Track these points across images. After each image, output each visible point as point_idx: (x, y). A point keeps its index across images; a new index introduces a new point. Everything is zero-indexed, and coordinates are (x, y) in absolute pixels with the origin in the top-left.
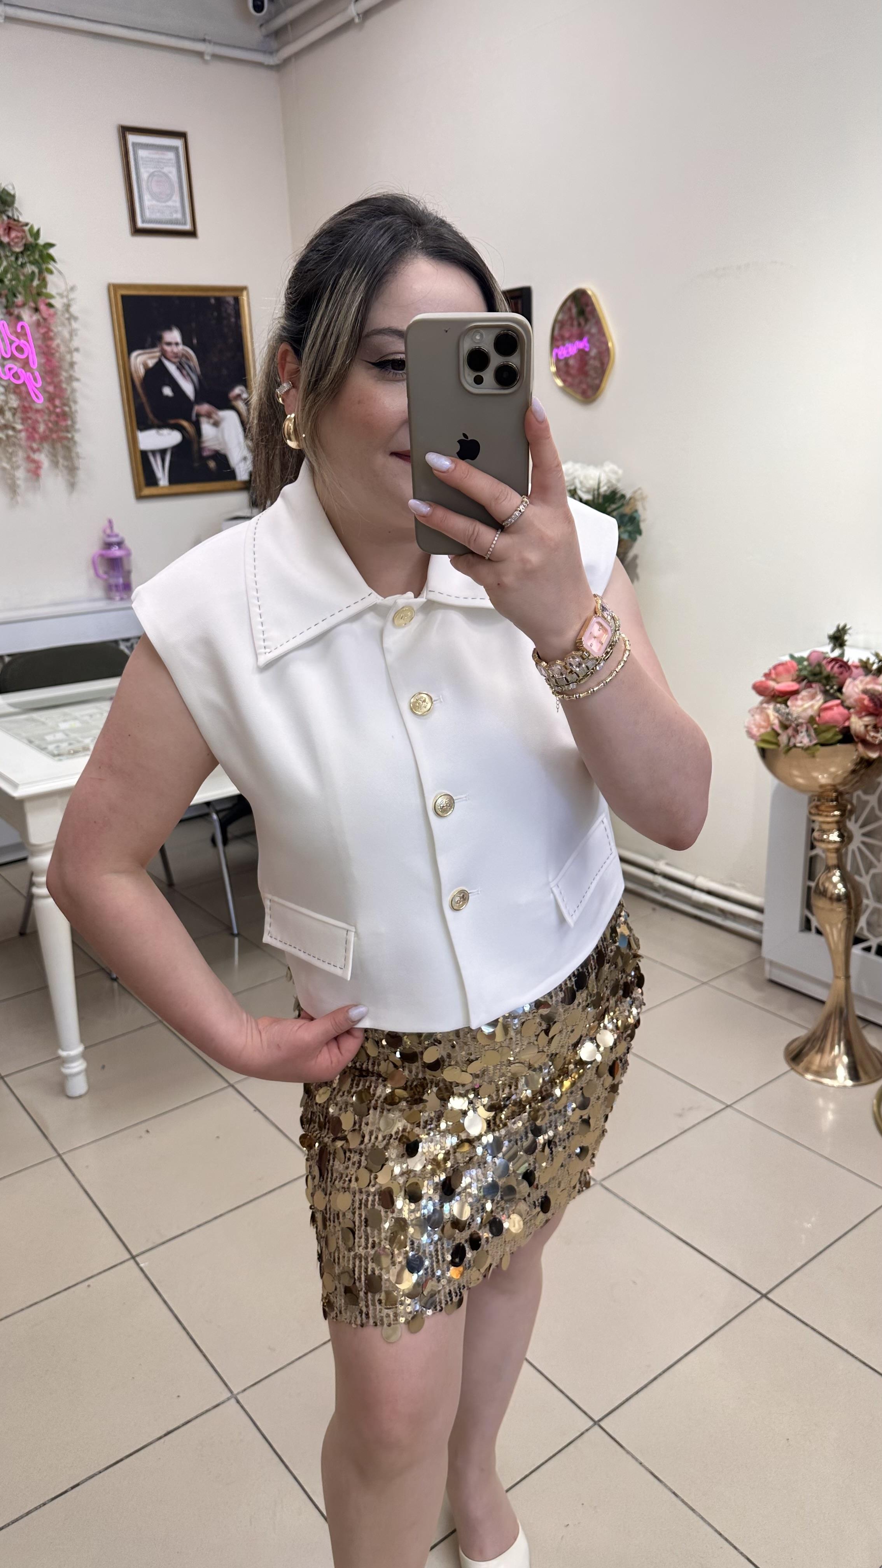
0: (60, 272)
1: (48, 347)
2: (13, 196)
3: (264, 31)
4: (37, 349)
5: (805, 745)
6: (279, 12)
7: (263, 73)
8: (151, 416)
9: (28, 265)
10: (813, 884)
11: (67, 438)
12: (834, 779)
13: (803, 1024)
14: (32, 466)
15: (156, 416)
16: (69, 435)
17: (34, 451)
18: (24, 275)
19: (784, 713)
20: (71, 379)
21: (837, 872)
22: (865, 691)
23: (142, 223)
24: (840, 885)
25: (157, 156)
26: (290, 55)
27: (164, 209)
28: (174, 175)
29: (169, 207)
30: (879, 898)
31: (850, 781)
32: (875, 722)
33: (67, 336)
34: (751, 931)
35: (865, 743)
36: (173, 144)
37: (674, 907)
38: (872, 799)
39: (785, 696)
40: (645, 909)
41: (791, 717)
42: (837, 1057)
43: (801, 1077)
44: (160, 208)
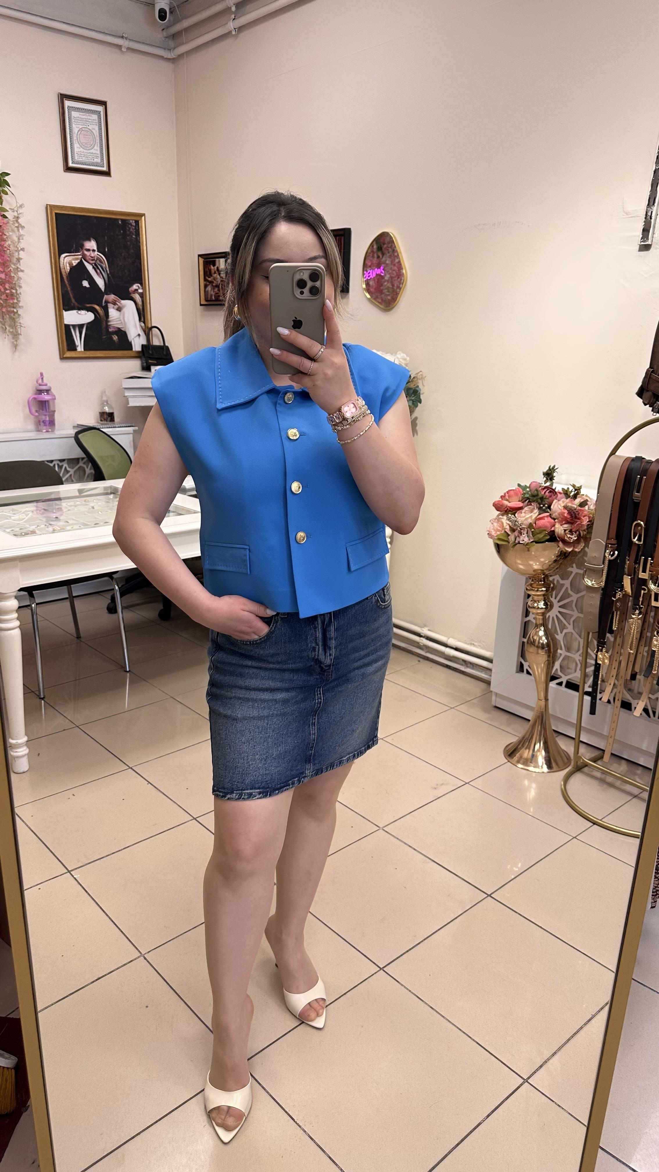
0: (13, 194)
1: (2, 246)
3: (165, 34)
5: (526, 542)
6: (176, 22)
7: (163, 64)
8: (73, 300)
10: (526, 639)
11: (13, 312)
12: (542, 566)
13: (516, 734)
15: (76, 301)
19: (513, 521)
20: (17, 270)
21: (542, 628)
22: (565, 507)
23: (72, 163)
24: (544, 638)
25: (85, 117)
26: (183, 52)
27: (88, 154)
28: (96, 131)
29: (92, 153)
30: (568, 649)
31: (553, 568)
32: (571, 528)
33: (16, 239)
34: (483, 675)
35: (564, 542)
36: (96, 109)
37: (433, 659)
38: (567, 583)
39: (514, 510)
40: (413, 661)
41: (517, 523)
42: (539, 750)
43: (514, 766)
44: (86, 154)
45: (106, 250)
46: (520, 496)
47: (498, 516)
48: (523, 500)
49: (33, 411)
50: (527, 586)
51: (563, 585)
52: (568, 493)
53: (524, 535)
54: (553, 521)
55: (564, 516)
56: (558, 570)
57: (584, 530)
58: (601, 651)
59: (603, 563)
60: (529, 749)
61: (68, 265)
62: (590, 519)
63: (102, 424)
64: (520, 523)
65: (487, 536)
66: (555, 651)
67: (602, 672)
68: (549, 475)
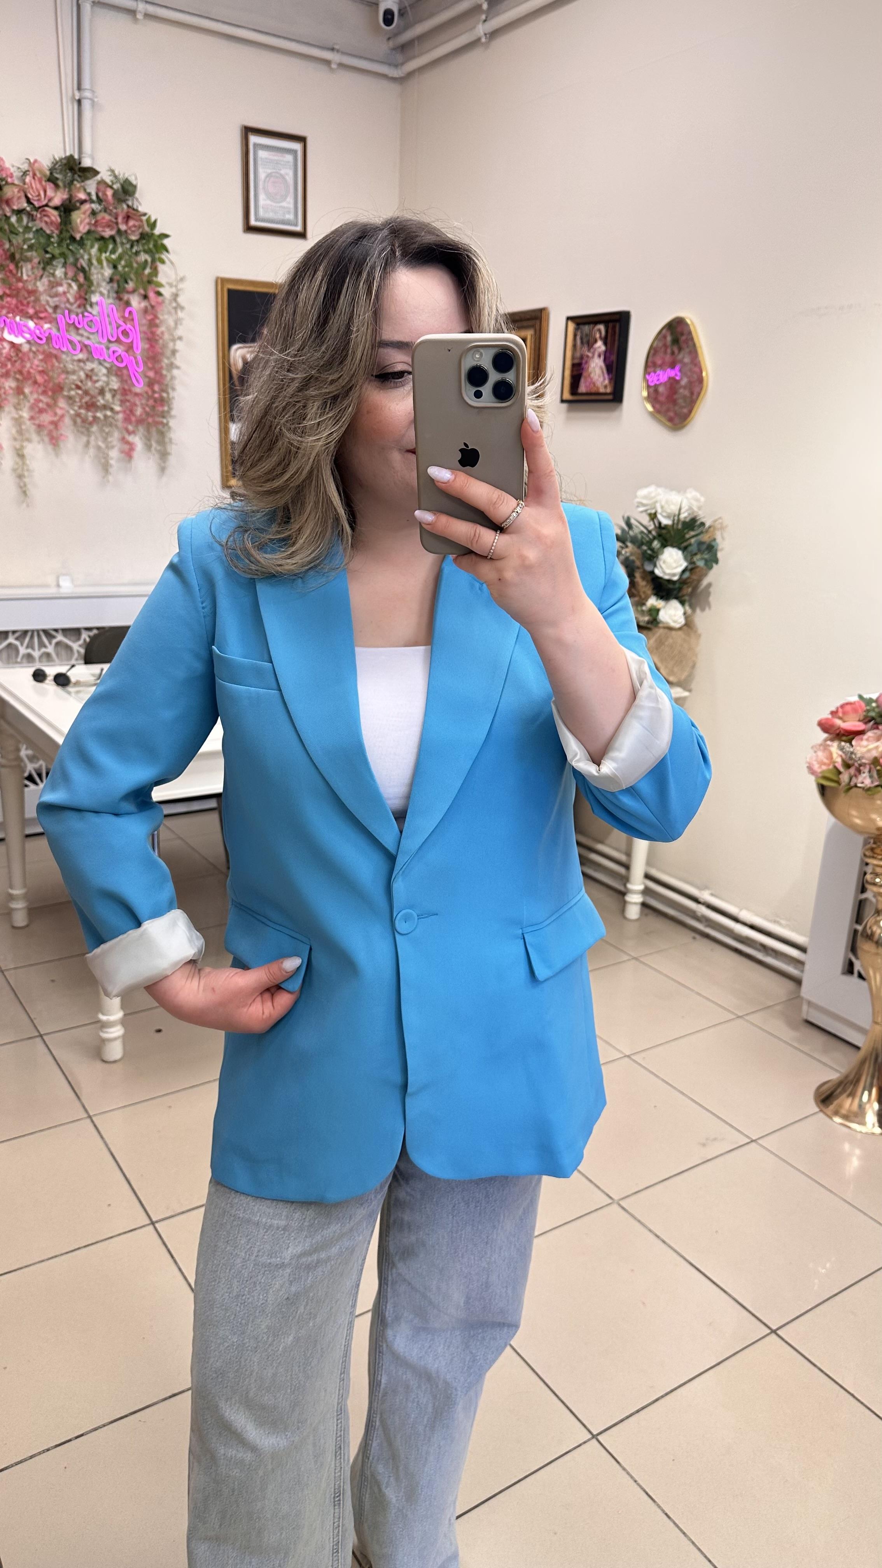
0: (172, 263)
1: (153, 333)
2: (135, 187)
3: (391, 44)
4: (142, 335)
5: (867, 785)
6: (407, 27)
7: (385, 83)
9: (142, 253)
10: (860, 928)
11: (162, 423)
13: (837, 1068)
14: (126, 447)
16: (165, 421)
17: (129, 433)
18: (137, 263)
19: (848, 752)
20: (172, 366)
23: (256, 221)
25: (276, 158)
26: (415, 68)
27: (278, 208)
28: (290, 179)
29: (284, 207)
33: (172, 324)
34: (791, 970)
36: (292, 147)
37: (713, 936)
39: (850, 735)
40: (686, 937)
41: (854, 756)
42: (869, 1101)
43: (829, 1119)
44: (274, 207)
48: (867, 720)
50: (867, 850)
53: (864, 775)
60: (854, 1097)
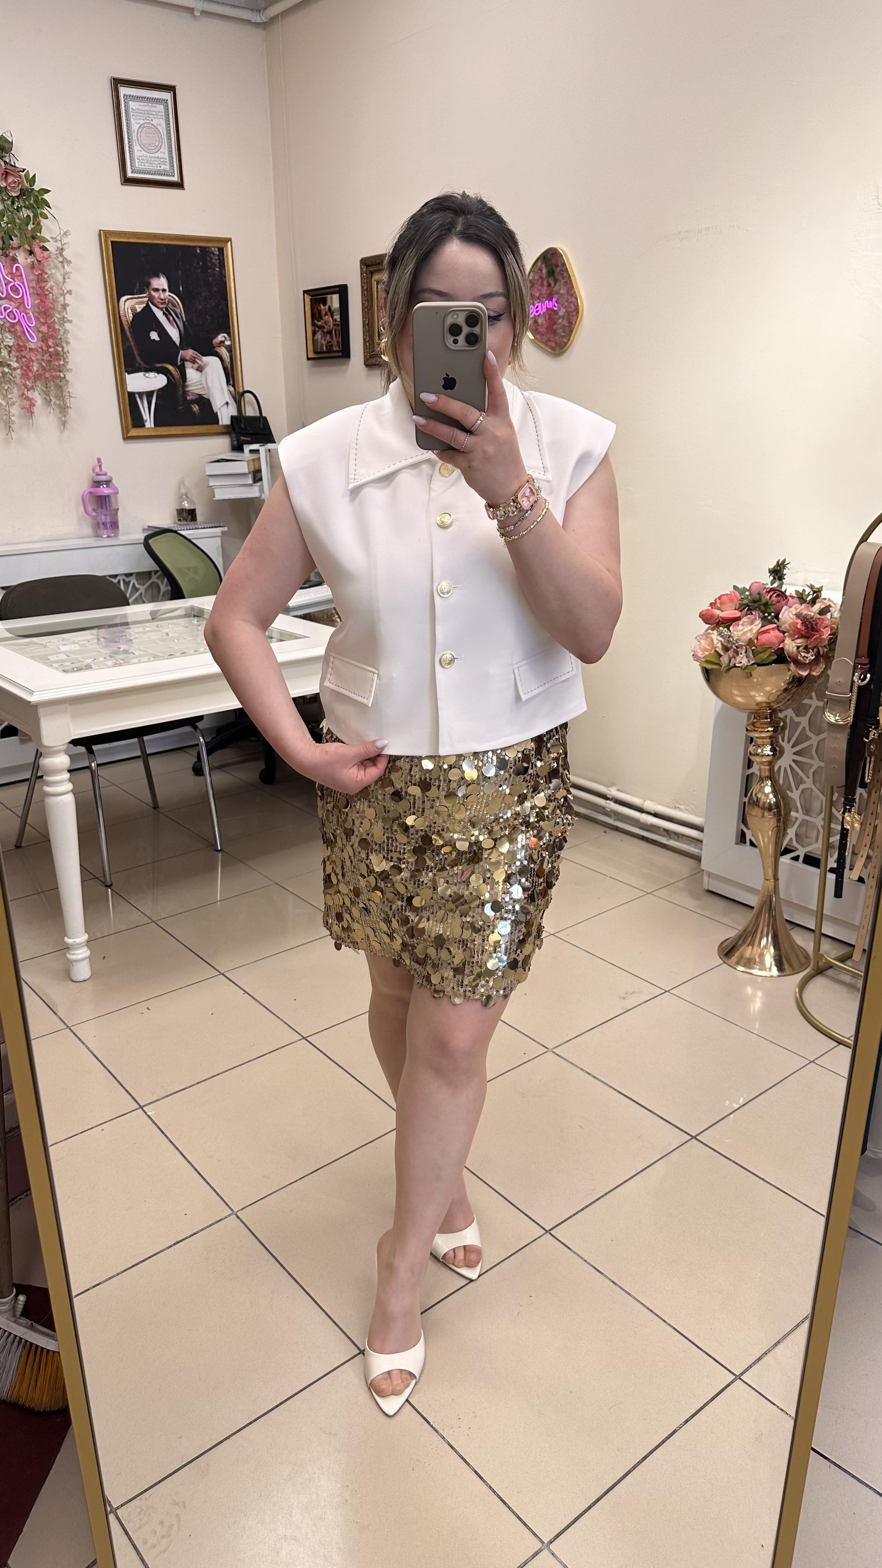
0: (54, 217)
1: (42, 288)
2: (12, 143)
4: (31, 290)
5: (744, 664)
7: (248, 28)
8: (138, 359)
9: (24, 209)
10: (748, 799)
11: (59, 377)
12: (768, 698)
14: (27, 403)
15: (141, 359)
16: (62, 375)
17: (28, 389)
19: (726, 637)
20: (63, 320)
21: (769, 783)
22: (798, 615)
23: (132, 172)
24: (771, 796)
25: (147, 108)
26: (276, 13)
27: (153, 159)
28: (162, 128)
29: (158, 158)
30: (807, 811)
31: (783, 699)
32: (806, 644)
33: (60, 279)
34: (692, 849)
35: (797, 662)
36: (162, 97)
37: (623, 829)
38: (804, 721)
39: (728, 622)
40: (597, 832)
41: (732, 640)
42: (766, 947)
43: (733, 969)
44: (149, 159)
45: (181, 289)
46: (737, 603)
47: (707, 630)
48: (741, 608)
49: (90, 509)
50: (748, 725)
51: (799, 723)
52: (804, 597)
53: (742, 656)
54: (781, 634)
55: (797, 628)
56: (790, 702)
57: (825, 646)
58: (850, 811)
59: (851, 691)
60: (753, 946)
61: (130, 311)
62: (834, 631)
63: (180, 525)
64: (735, 639)
65: (691, 658)
66: (788, 813)
67: (851, 841)
68: (778, 572)
